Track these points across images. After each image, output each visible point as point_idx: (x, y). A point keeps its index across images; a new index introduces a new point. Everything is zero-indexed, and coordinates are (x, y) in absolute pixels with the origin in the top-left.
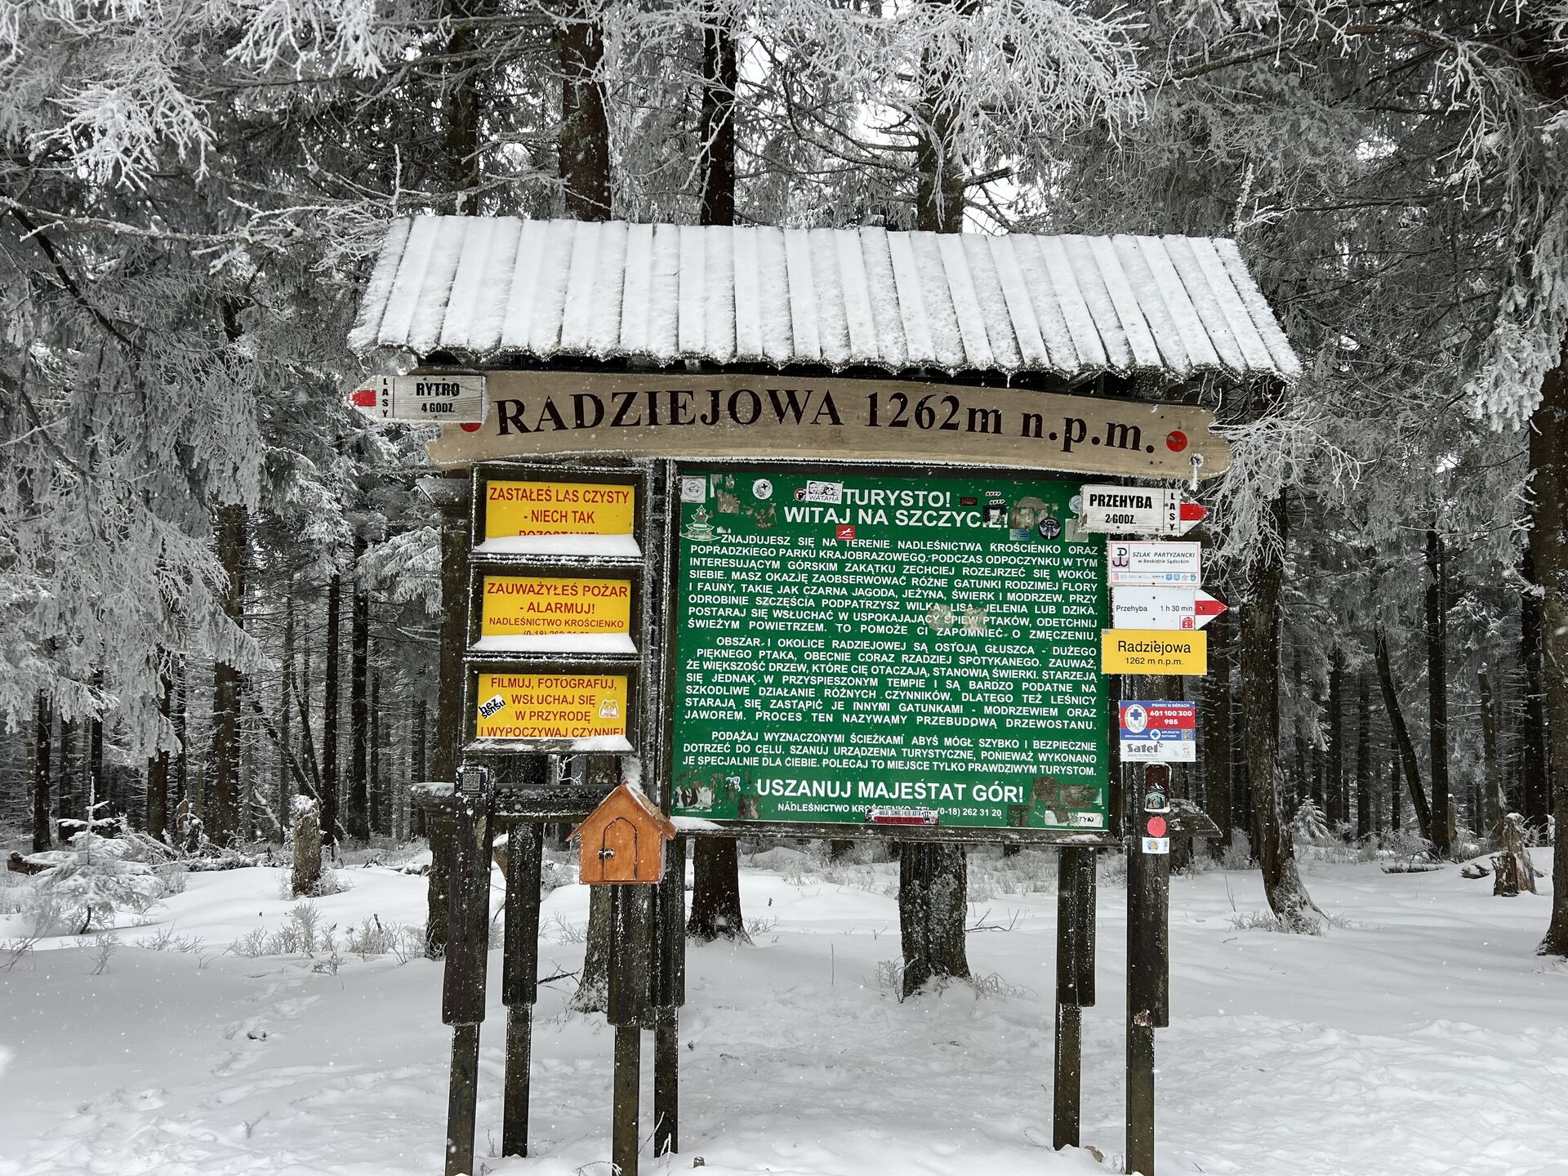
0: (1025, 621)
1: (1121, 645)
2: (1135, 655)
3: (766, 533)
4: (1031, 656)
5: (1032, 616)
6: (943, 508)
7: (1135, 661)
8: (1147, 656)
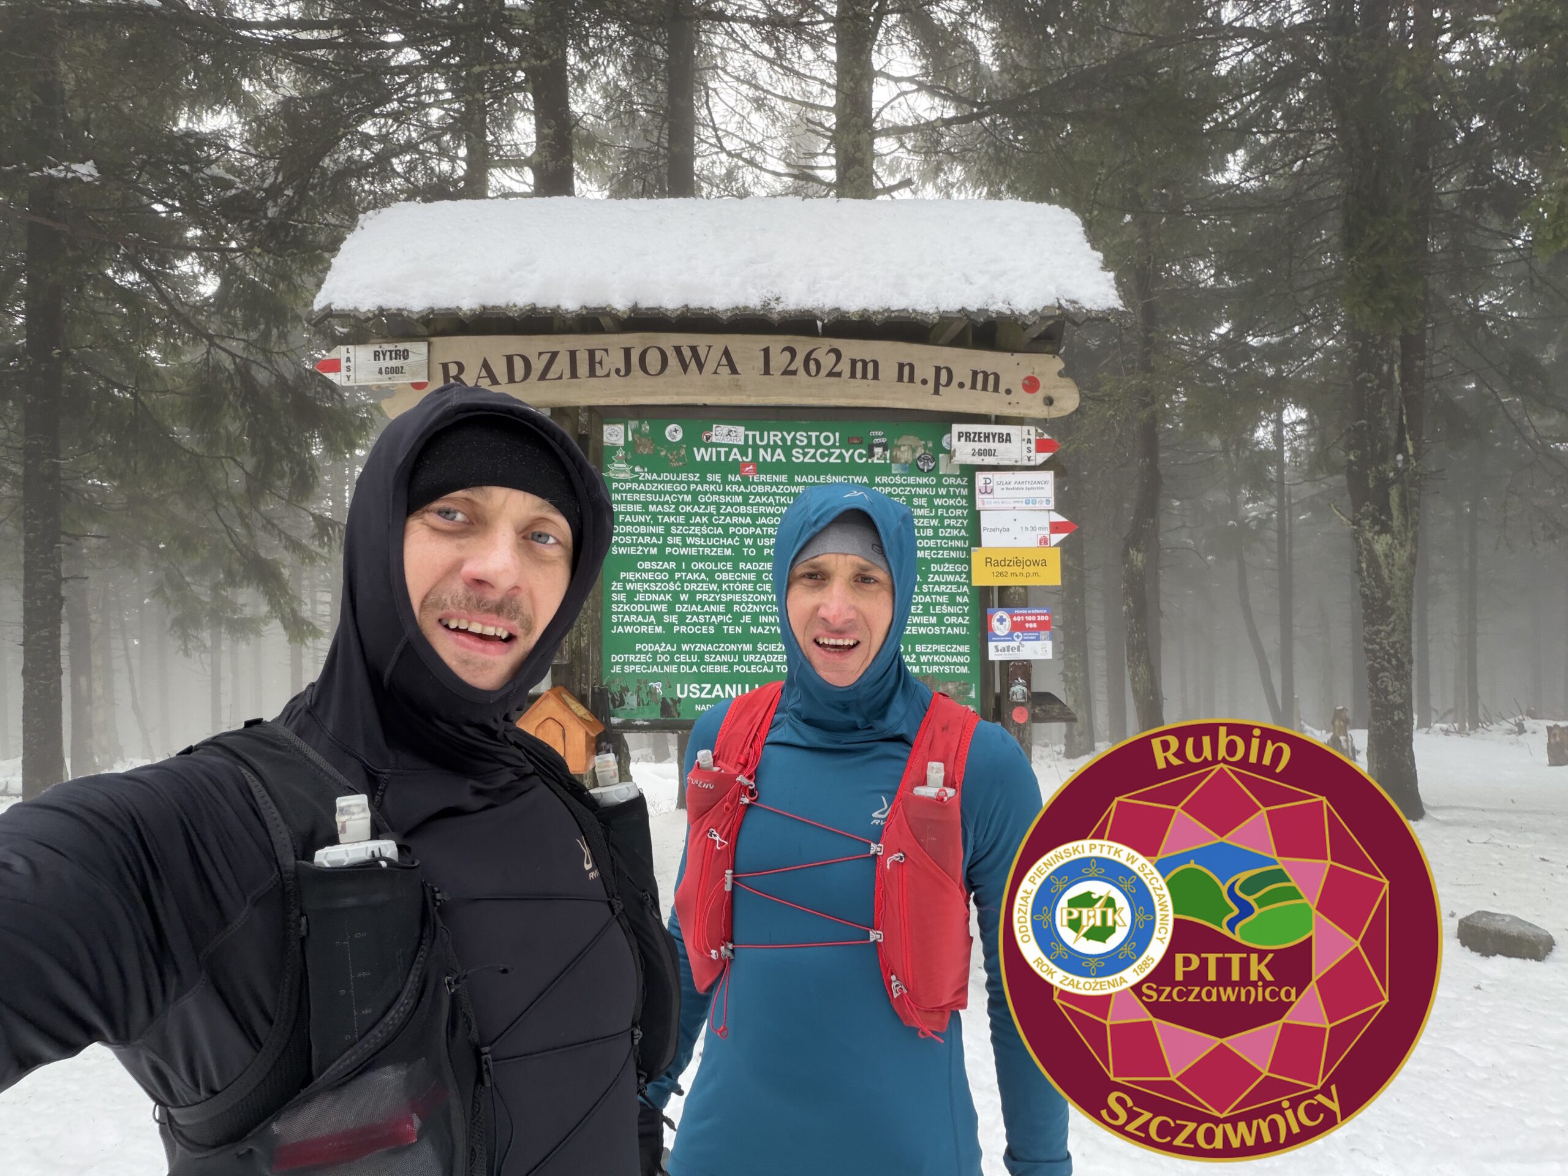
1: (988, 561)
2: (1000, 569)
3: (678, 471)
6: (834, 446)
7: (1001, 574)
8: (1010, 570)
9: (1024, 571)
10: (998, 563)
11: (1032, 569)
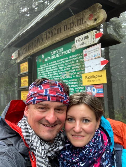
0: (75, 73)
1: (86, 77)
4: (76, 81)
5: (76, 72)
6: (62, 52)
7: (90, 81)
8: (92, 79)
9: (96, 79)
10: (89, 78)
11: (98, 78)
